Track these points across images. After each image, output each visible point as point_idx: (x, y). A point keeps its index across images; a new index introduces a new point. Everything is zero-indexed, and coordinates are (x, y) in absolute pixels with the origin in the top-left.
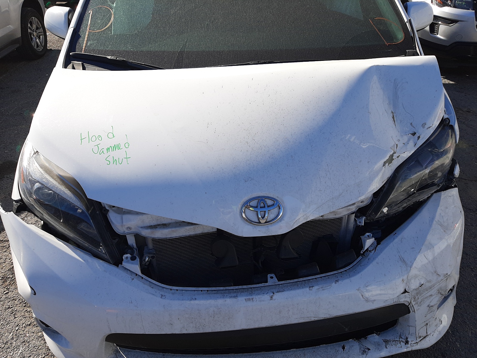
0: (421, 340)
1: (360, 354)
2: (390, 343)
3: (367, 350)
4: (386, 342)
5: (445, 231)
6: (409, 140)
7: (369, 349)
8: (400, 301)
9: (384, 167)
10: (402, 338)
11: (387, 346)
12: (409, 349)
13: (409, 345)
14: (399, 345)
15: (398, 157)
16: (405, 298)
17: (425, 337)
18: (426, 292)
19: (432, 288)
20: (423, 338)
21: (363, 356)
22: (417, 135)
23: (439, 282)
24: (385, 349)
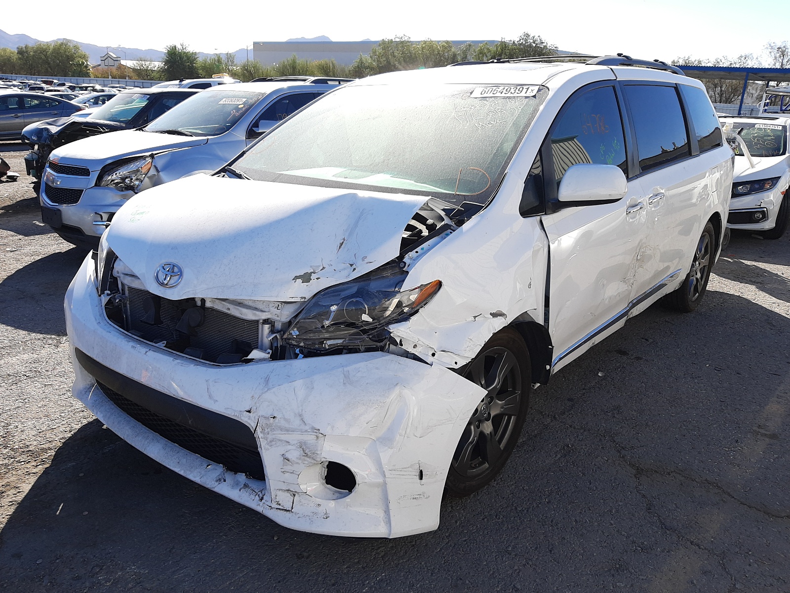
0: (279, 509)
1: (215, 480)
2: (247, 489)
3: (222, 480)
4: (246, 486)
5: (344, 384)
6: (345, 269)
7: (225, 481)
8: (242, 418)
9: (295, 280)
10: (261, 492)
11: (242, 490)
12: (259, 509)
13: (261, 504)
14: (253, 497)
15: (317, 279)
16: (249, 419)
17: (286, 510)
18: (280, 432)
19: (290, 433)
20: (282, 509)
21: (216, 483)
22: (354, 266)
23: (303, 432)
24: (238, 491)
